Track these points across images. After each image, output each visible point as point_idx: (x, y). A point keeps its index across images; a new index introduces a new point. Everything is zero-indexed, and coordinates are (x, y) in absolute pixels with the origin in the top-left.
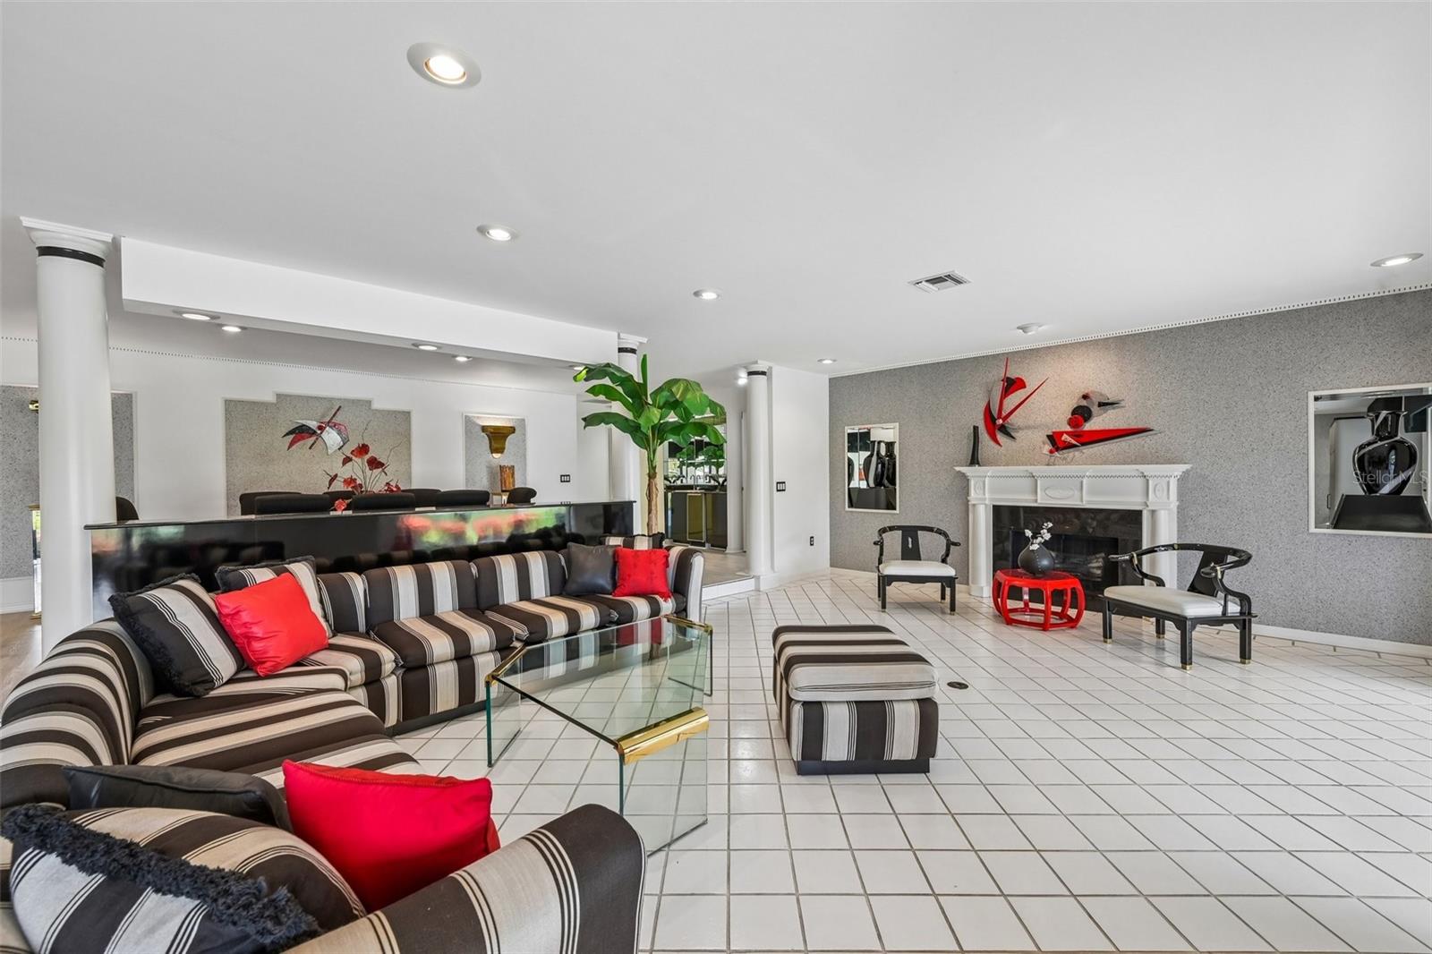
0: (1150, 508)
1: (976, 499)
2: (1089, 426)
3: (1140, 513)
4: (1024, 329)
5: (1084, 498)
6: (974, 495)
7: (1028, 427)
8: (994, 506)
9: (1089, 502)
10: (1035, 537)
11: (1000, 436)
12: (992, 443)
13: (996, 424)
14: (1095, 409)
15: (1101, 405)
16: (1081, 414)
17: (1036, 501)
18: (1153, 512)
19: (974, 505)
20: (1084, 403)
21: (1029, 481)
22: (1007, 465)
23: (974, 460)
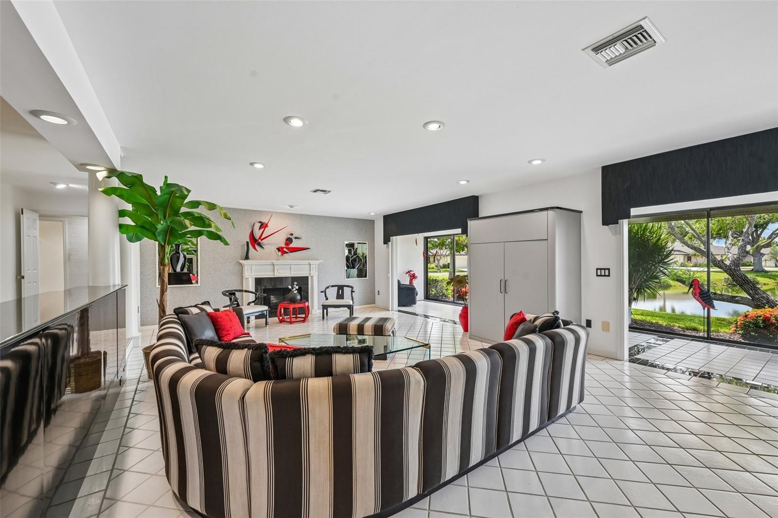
0: (312, 275)
1: (248, 275)
2: (291, 246)
3: (308, 277)
4: (291, 207)
5: (292, 273)
6: (246, 274)
7: (269, 244)
8: (255, 278)
9: (293, 274)
10: (292, 288)
11: (257, 247)
12: (253, 250)
13: (255, 241)
14: (294, 239)
15: (296, 238)
16: (289, 241)
17: (274, 275)
18: (312, 277)
19: (246, 278)
20: (290, 237)
21: (272, 267)
22: (260, 260)
23: (247, 258)
